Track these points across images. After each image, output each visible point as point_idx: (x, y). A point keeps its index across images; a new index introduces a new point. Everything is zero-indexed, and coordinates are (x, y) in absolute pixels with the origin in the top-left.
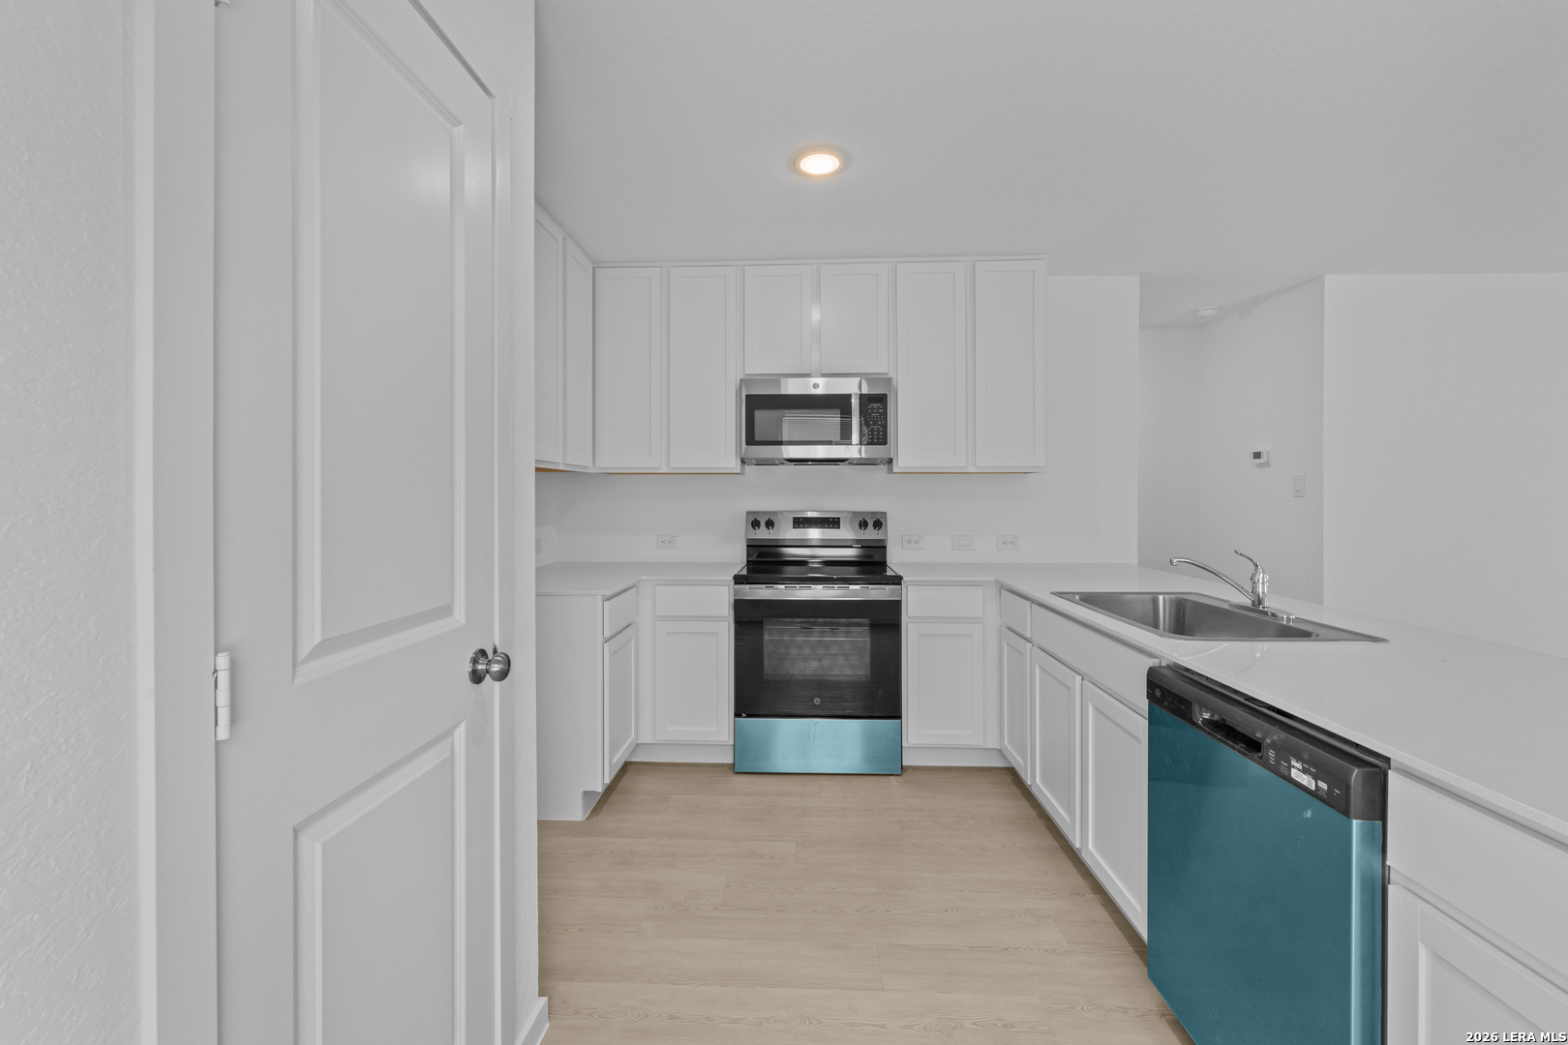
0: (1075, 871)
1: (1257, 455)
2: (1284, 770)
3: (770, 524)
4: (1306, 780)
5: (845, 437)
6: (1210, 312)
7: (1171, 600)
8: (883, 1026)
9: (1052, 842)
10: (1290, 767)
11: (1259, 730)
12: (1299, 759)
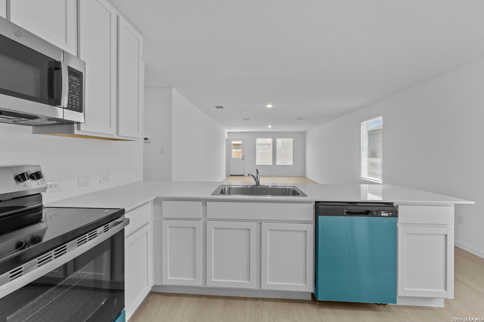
1: (146, 139)
2: (379, 215)
4: (386, 215)
10: (381, 213)
12: (383, 211)
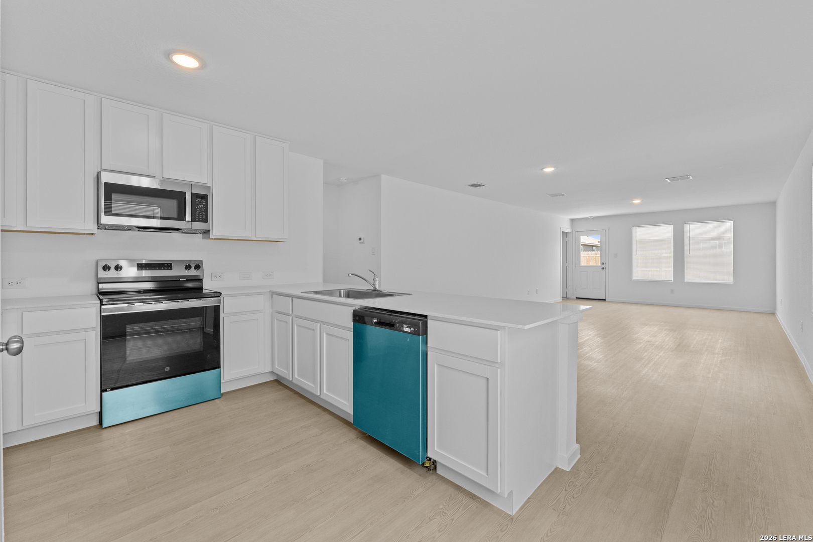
0: (316, 407)
1: (360, 239)
2: (401, 329)
3: (118, 268)
4: (408, 330)
5: (181, 216)
6: (344, 180)
7: (346, 291)
8: (255, 492)
9: (303, 401)
10: (403, 327)
11: (395, 319)
12: (406, 324)
